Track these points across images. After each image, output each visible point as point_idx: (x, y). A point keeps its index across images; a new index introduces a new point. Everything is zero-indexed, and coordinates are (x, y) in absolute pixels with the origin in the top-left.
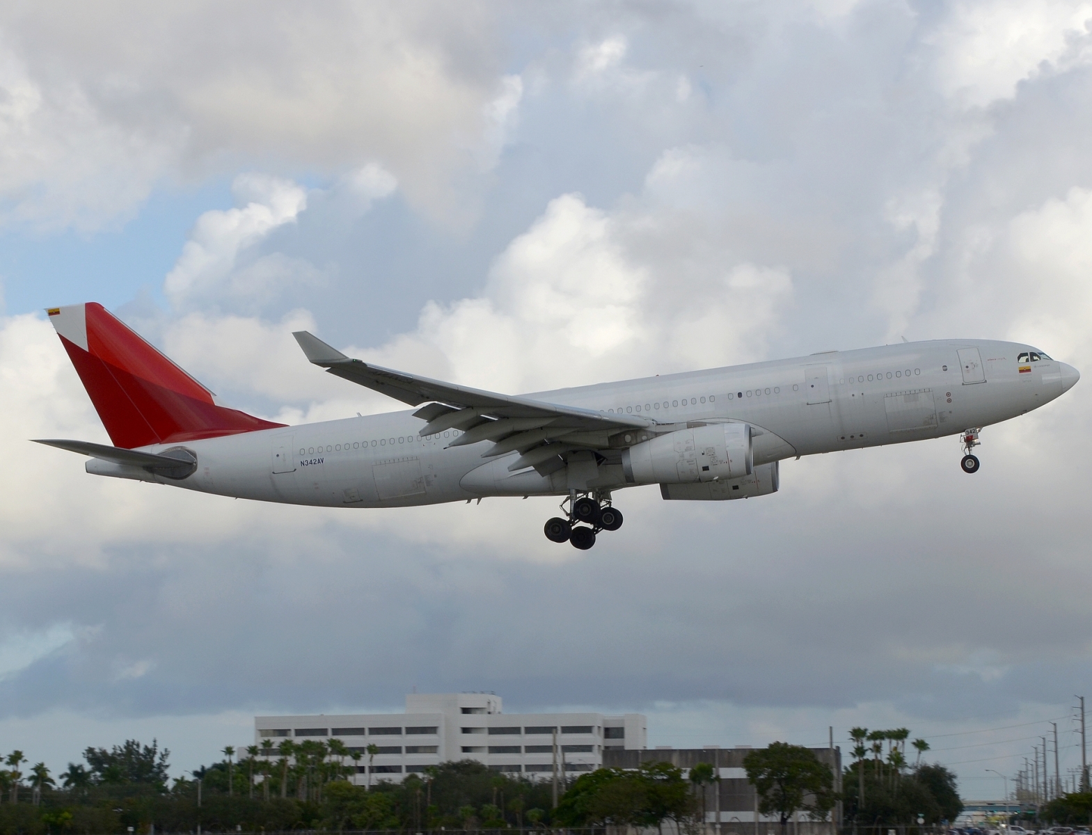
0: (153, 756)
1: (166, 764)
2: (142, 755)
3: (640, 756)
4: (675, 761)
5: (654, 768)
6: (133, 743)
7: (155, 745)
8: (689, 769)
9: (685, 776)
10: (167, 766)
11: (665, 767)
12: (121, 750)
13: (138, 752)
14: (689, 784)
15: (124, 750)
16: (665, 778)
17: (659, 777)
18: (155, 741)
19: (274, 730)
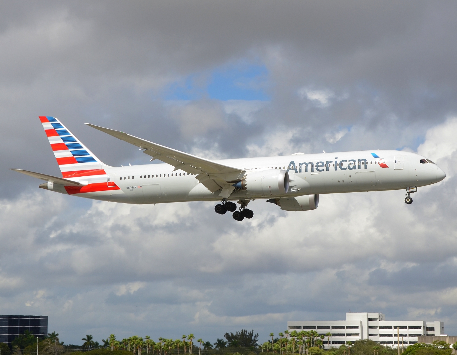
0: (252, 336)
1: (257, 339)
2: (247, 336)
3: (433, 338)
4: (447, 341)
5: (438, 343)
6: (244, 331)
7: (252, 332)
8: (452, 344)
9: (451, 347)
10: (257, 341)
11: (442, 343)
12: (240, 333)
13: (246, 334)
14: (453, 350)
15: (241, 333)
16: (443, 347)
17: (440, 347)
18: (253, 330)
19: (295, 327)
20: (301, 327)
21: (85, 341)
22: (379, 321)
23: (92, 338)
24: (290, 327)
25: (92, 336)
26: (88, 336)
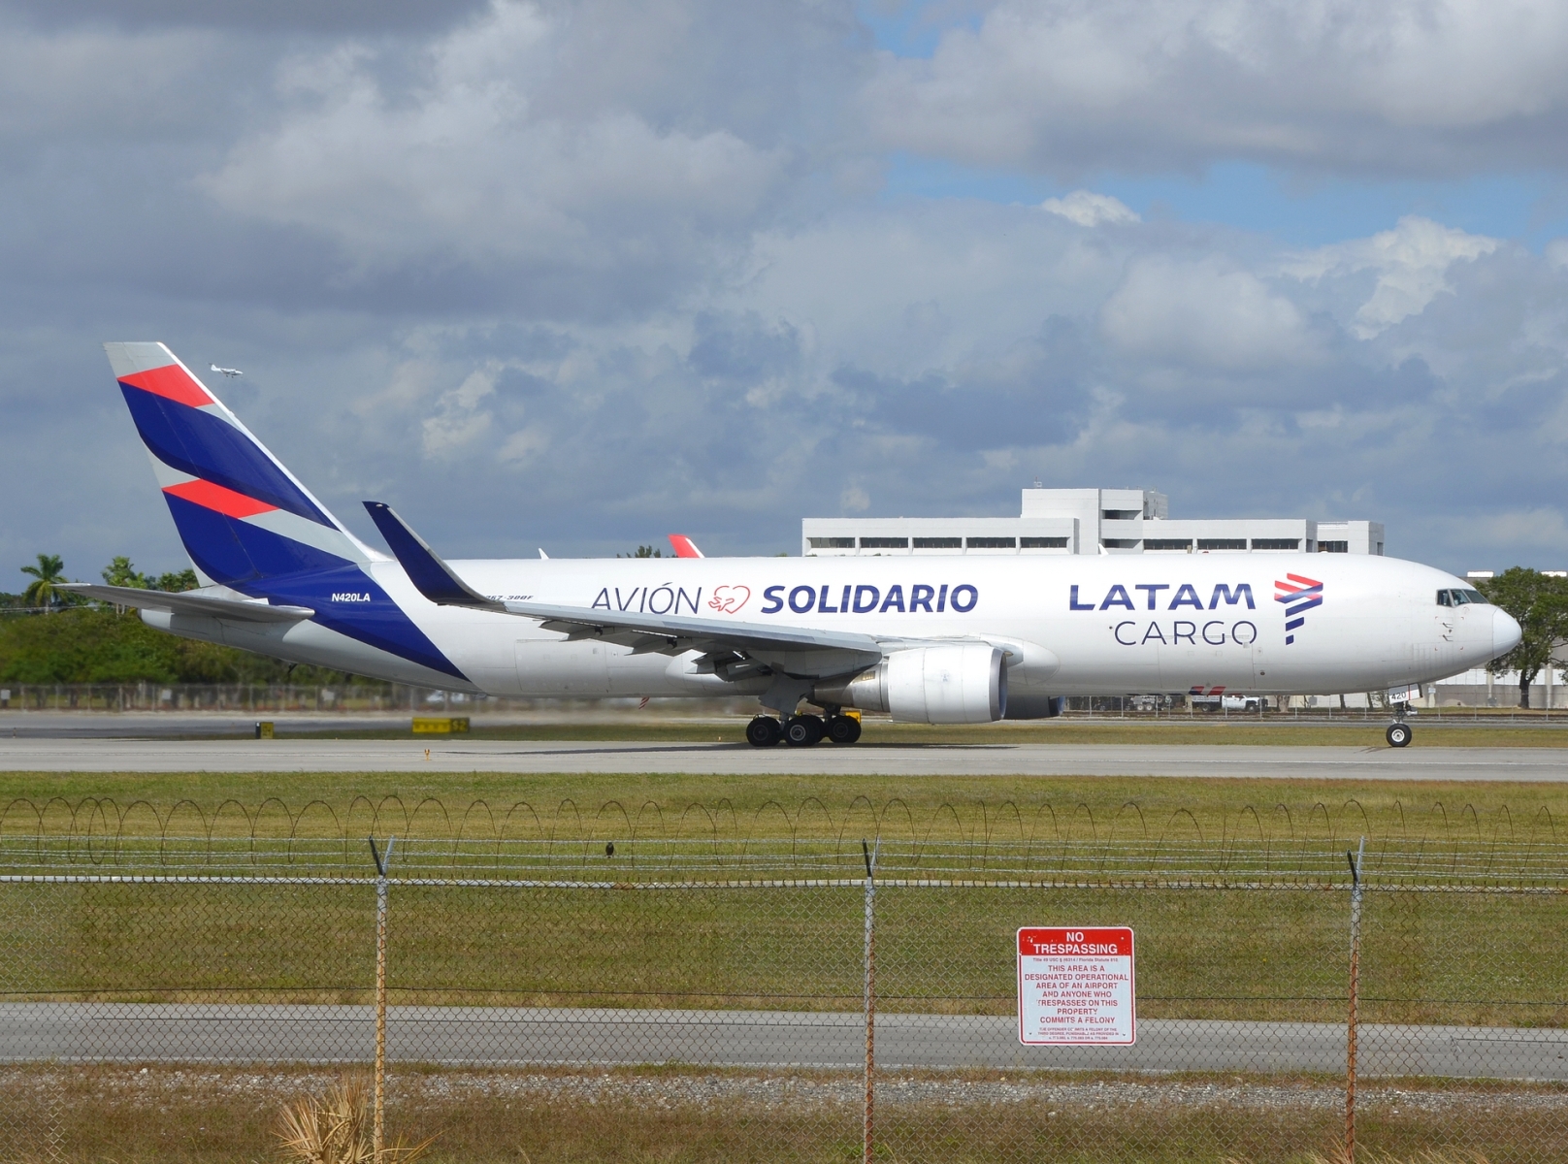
19: (830, 539)
20: (854, 539)
21: (33, 579)
22: (1145, 518)
23: (59, 566)
24: (811, 539)
25: (60, 560)
26: (45, 561)
